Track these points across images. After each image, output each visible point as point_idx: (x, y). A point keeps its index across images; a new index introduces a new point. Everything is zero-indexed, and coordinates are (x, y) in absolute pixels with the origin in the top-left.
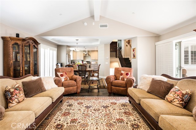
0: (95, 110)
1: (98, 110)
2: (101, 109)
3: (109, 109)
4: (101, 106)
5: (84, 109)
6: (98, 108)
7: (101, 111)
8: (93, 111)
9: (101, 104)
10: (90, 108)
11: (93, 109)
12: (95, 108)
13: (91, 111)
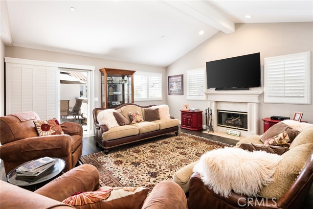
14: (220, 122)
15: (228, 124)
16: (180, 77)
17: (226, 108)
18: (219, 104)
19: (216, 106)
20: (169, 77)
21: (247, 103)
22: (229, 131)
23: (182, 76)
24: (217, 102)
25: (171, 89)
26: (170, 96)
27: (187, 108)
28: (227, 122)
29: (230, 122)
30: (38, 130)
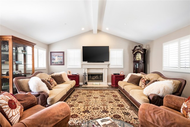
0: (97, 109)
1: (95, 109)
2: (91, 109)
3: (83, 110)
4: (91, 112)
5: (108, 110)
6: (94, 110)
7: (92, 108)
8: (99, 108)
9: (90, 115)
10: (103, 111)
11: (99, 110)
12: (97, 110)
13: (101, 107)
14: (89, 80)
15: (93, 80)
16: (62, 53)
17: (92, 72)
18: (89, 70)
19: (88, 71)
20: (51, 53)
21: (103, 69)
22: (94, 83)
23: (63, 53)
24: (88, 69)
25: (53, 61)
26: (51, 66)
27: (70, 73)
28: (92, 79)
29: (94, 79)
30: (5, 110)
